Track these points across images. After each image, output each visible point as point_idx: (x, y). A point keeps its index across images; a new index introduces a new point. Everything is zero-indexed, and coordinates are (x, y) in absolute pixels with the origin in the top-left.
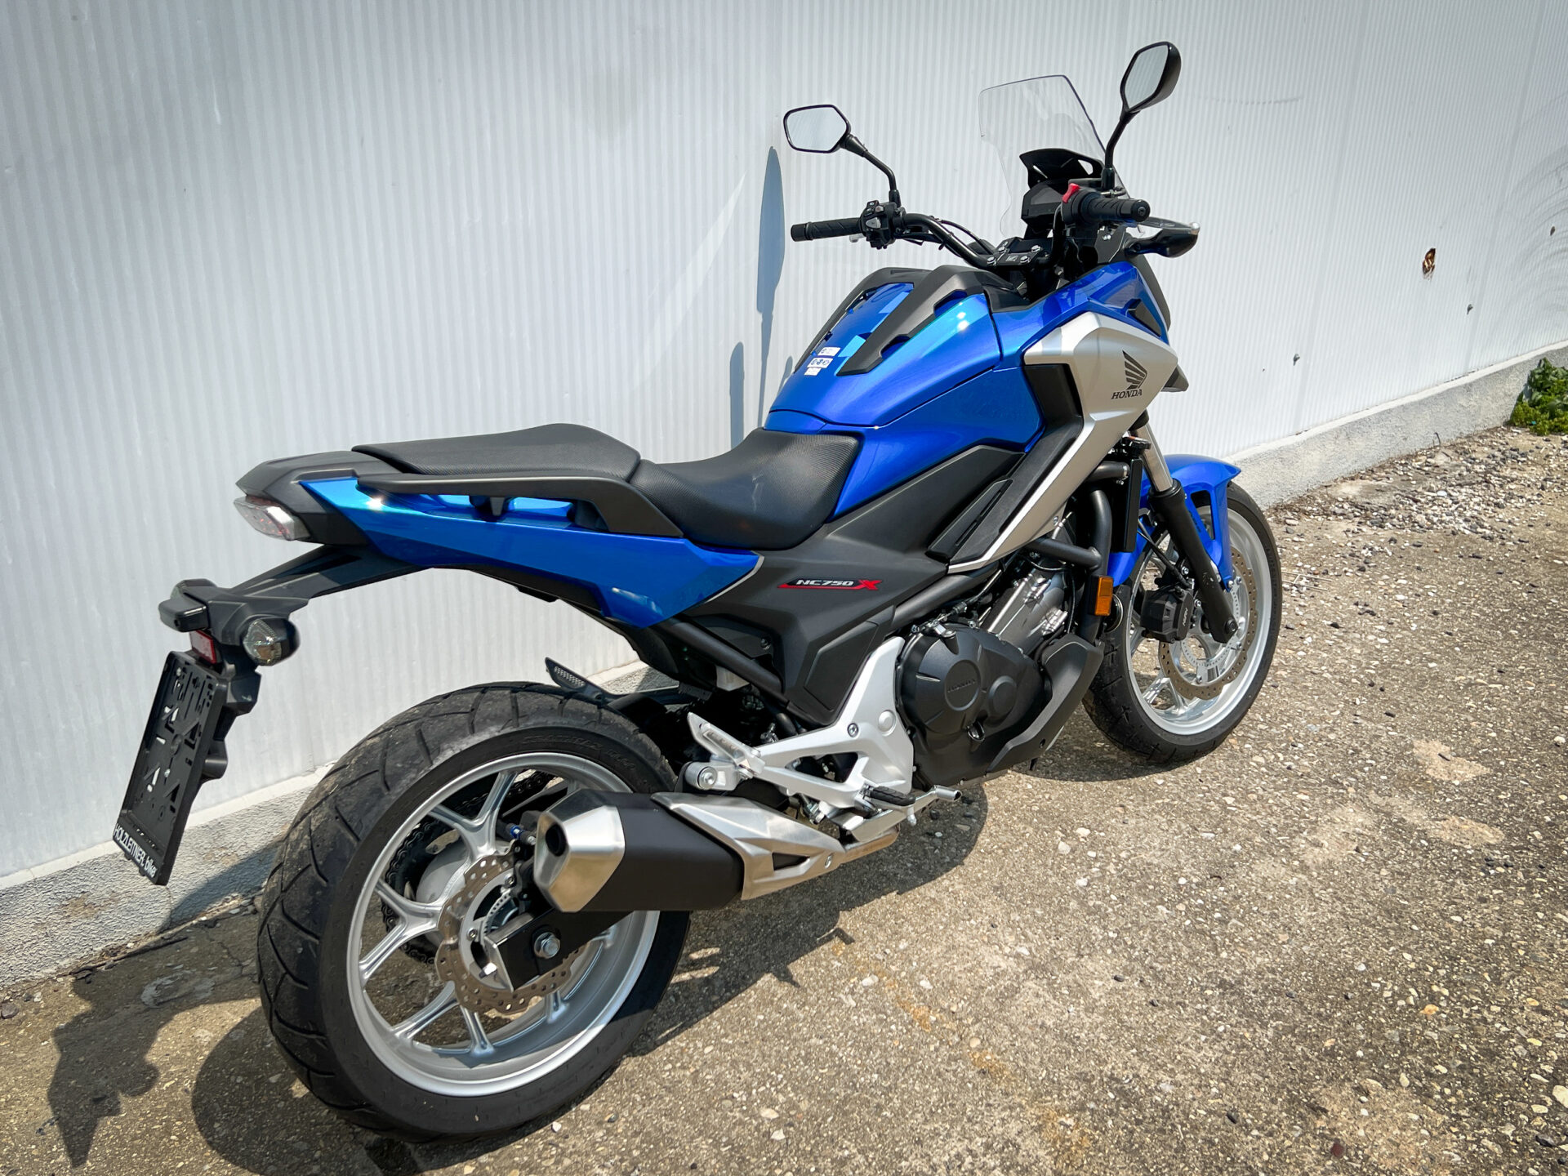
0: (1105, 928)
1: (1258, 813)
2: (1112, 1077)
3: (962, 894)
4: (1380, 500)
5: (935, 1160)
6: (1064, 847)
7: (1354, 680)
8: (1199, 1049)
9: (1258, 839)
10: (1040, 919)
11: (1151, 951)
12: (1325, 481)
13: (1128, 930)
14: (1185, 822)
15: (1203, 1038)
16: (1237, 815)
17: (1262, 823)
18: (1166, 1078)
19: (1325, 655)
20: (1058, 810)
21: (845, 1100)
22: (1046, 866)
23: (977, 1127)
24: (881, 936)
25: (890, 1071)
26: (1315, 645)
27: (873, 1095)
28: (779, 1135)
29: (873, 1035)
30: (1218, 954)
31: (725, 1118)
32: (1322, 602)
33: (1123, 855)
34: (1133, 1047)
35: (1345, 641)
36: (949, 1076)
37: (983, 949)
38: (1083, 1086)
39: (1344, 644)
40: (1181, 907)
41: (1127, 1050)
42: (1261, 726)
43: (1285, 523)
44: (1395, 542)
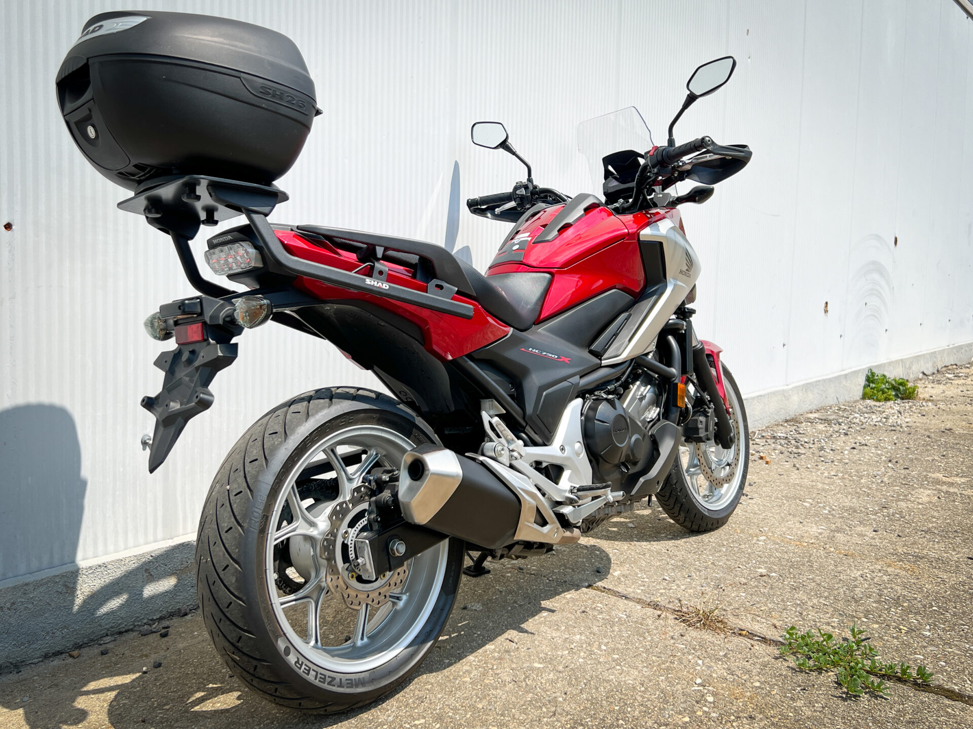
0: (852, 521)
1: (882, 492)
2: (905, 553)
3: (775, 516)
4: (832, 418)
5: (853, 576)
6: (806, 504)
7: (880, 461)
8: (934, 545)
9: (891, 498)
10: (820, 520)
11: (880, 525)
12: (800, 412)
13: (863, 521)
14: (852, 495)
15: (932, 543)
16: (874, 493)
17: (887, 494)
18: (928, 552)
19: (858, 456)
20: (790, 496)
21: (792, 565)
22: (804, 509)
23: (861, 567)
24: (752, 527)
25: (803, 557)
26: (849, 453)
27: (804, 563)
28: (773, 574)
29: (783, 550)
30: (911, 524)
31: (742, 572)
32: (839, 443)
35: (863, 452)
36: (832, 557)
37: (804, 528)
38: (895, 556)
40: (879, 515)
41: (903, 547)
42: (853, 473)
43: (794, 425)
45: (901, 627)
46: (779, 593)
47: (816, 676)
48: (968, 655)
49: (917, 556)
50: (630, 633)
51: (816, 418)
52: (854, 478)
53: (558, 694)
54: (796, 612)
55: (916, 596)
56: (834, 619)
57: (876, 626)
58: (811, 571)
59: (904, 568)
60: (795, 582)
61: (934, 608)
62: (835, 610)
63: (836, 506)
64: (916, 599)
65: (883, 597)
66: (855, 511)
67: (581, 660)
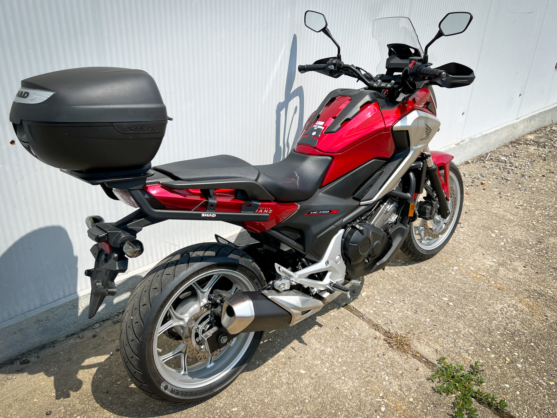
0: (515, 255)
1: (544, 226)
2: (534, 290)
3: (470, 247)
4: (542, 140)
5: (496, 309)
6: (493, 235)
7: (555, 191)
8: (555, 283)
9: (547, 233)
10: (496, 253)
11: (530, 260)
12: (523, 134)
13: (521, 255)
14: (524, 228)
15: (554, 281)
16: (538, 226)
17: (547, 228)
18: (549, 290)
19: (544, 184)
20: (487, 226)
21: (465, 296)
22: (490, 240)
23: (503, 301)
24: (453, 257)
25: (473, 289)
26: (539, 181)
27: (472, 295)
28: (451, 304)
29: (464, 281)
30: (549, 261)
31: (434, 300)
32: (536, 170)
33: (511, 237)
34: (536, 283)
35: (548, 180)
36: (490, 290)
37: (484, 260)
38: (528, 292)
39: (548, 181)
40: (533, 249)
41: (535, 284)
42: (534, 203)
43: (515, 147)
44: (551, 152)
45: (507, 358)
46: (449, 321)
47: (445, 396)
48: (535, 387)
49: (540, 294)
50: (357, 349)
51: (531, 140)
52: (532, 209)
53: (307, 397)
54: (453, 339)
55: (525, 332)
56: (473, 348)
57: (493, 356)
58: (473, 303)
59: (528, 305)
60: (461, 312)
61: (532, 344)
62: (476, 340)
63: (510, 238)
64: (524, 334)
65: (506, 330)
66: (520, 245)
67: (325, 370)
